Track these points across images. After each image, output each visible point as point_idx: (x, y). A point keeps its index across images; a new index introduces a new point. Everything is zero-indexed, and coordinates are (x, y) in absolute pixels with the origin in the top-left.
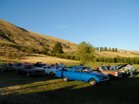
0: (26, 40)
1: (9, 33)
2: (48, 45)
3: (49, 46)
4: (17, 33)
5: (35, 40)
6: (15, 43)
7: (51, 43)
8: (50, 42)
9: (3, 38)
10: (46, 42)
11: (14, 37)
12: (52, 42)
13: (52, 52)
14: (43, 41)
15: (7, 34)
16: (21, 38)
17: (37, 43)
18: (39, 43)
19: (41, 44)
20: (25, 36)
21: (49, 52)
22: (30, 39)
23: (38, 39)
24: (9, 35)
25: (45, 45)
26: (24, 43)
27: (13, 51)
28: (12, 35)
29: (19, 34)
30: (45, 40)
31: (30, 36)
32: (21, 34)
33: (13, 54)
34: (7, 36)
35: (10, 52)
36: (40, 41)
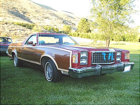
0: (45, 18)
1: (25, 11)
2: (73, 24)
3: (75, 25)
4: (34, 10)
5: (56, 18)
7: (77, 21)
9: (16, 16)
10: (70, 20)
14: (66, 19)
15: (22, 12)
16: (39, 15)
17: (60, 21)
22: (51, 17)
23: (60, 17)
24: (24, 13)
25: (69, 23)
26: (42, 21)
27: (15, 30)
28: (28, 13)
29: (36, 11)
30: (70, 18)
31: (50, 14)
32: (40, 11)
33: (12, 34)
34: (22, 13)
35: (10, 31)
36: (64, 19)
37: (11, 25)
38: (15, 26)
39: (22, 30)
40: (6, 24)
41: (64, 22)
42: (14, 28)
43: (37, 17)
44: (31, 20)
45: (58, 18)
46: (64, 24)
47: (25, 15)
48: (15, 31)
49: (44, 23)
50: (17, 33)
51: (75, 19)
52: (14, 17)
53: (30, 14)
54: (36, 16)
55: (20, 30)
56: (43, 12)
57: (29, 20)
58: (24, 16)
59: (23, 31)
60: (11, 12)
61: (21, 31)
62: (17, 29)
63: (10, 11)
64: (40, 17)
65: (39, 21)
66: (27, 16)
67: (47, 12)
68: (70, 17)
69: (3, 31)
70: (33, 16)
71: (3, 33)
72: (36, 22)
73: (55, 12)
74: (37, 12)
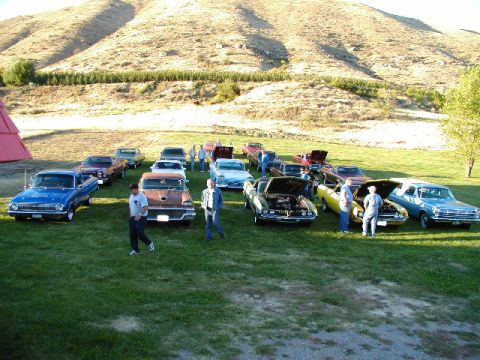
0: (414, 61)
1: (359, 42)
4: (383, 38)
5: (448, 59)
6: (371, 73)
11: (371, 54)
15: (352, 46)
16: (395, 54)
17: (457, 68)
20: (412, 46)
22: (431, 57)
23: (461, 55)
24: (358, 47)
26: (403, 72)
27: (332, 103)
28: (368, 46)
29: (391, 41)
31: (432, 46)
32: (400, 39)
33: (324, 113)
34: (350, 50)
35: (319, 106)
37: (321, 88)
38: (332, 92)
39: (347, 103)
40: (312, 86)
42: (329, 99)
43: (391, 60)
44: (374, 69)
45: (452, 60)
47: (358, 54)
48: (331, 107)
49: (407, 77)
50: (334, 113)
52: (331, 60)
53: (372, 51)
54: (387, 54)
55: (342, 103)
56: (409, 42)
57: (367, 69)
59: (348, 107)
60: (324, 47)
61: (344, 106)
62: (336, 101)
63: (321, 45)
64: (400, 57)
65: (396, 71)
66: (364, 56)
67: (422, 42)
69: (306, 107)
70: (380, 56)
71: (306, 111)
72: (386, 74)
74: (393, 43)
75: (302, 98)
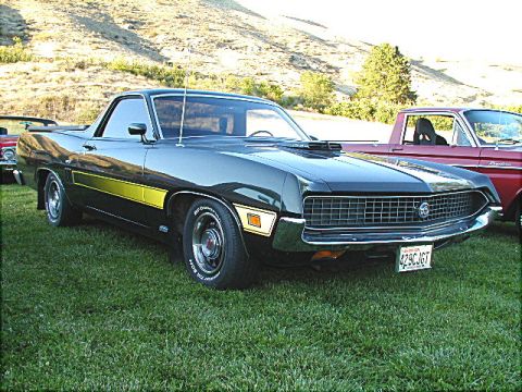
0: (219, 45)
1: (135, 17)
2: (330, 67)
3: (337, 70)
4: (170, 12)
5: (260, 43)
6: (161, 59)
7: (345, 56)
8: (339, 53)
9: (104, 37)
10: (318, 51)
11: (156, 35)
12: (352, 50)
13: (351, 98)
14: (302, 49)
15: (125, 22)
16: (191, 35)
17: (277, 56)
18: (283, 55)
19: (294, 61)
20: (211, 26)
21: (339, 98)
22: (240, 41)
23: (276, 40)
24: (134, 24)
25: (314, 66)
26: (207, 59)
28: (150, 23)
29: (181, 17)
30: (315, 43)
31: (236, 26)
32: (193, 16)
34: (125, 27)
35: (105, 95)
36: (291, 47)
37: (98, 71)
38: (118, 76)
40: (81, 66)
41: (292, 59)
42: (120, 85)
43: (187, 42)
44: (164, 53)
45: (268, 46)
46: (295, 66)
47: (139, 33)
49: (214, 66)
51: (333, 46)
52: (97, 40)
53: (157, 30)
54: (179, 34)
56: (206, 20)
57: (154, 53)
58: (134, 35)
60: (82, 20)
62: (132, 87)
63: (77, 17)
64: (198, 39)
65: (196, 58)
66: (146, 37)
67: (223, 21)
68: (313, 38)
69: (81, 97)
70: (170, 37)
71: (83, 103)
72: (184, 61)
73: (253, 21)
74: (185, 20)
75: (69, 83)
